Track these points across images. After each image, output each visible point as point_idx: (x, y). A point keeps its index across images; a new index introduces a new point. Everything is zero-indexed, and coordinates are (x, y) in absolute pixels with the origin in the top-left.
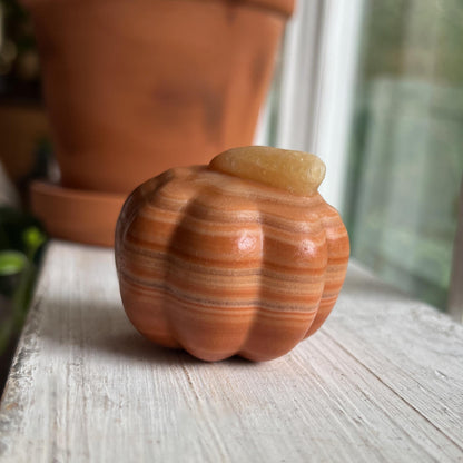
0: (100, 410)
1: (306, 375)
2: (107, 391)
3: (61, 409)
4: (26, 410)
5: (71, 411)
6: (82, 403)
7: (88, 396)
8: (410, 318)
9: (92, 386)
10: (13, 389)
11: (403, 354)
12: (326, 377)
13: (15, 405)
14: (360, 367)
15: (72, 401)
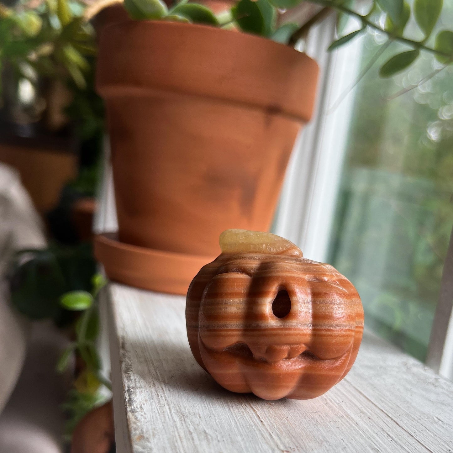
0: (204, 443)
1: (343, 417)
2: (203, 426)
3: (177, 441)
4: (152, 441)
5: (185, 443)
6: (189, 437)
7: (192, 431)
8: (404, 369)
9: (192, 422)
10: (135, 423)
11: (408, 402)
12: (357, 419)
13: (142, 437)
14: (379, 412)
15: (182, 435)
